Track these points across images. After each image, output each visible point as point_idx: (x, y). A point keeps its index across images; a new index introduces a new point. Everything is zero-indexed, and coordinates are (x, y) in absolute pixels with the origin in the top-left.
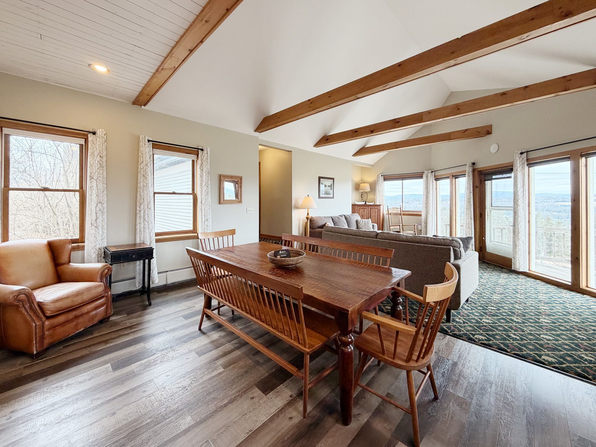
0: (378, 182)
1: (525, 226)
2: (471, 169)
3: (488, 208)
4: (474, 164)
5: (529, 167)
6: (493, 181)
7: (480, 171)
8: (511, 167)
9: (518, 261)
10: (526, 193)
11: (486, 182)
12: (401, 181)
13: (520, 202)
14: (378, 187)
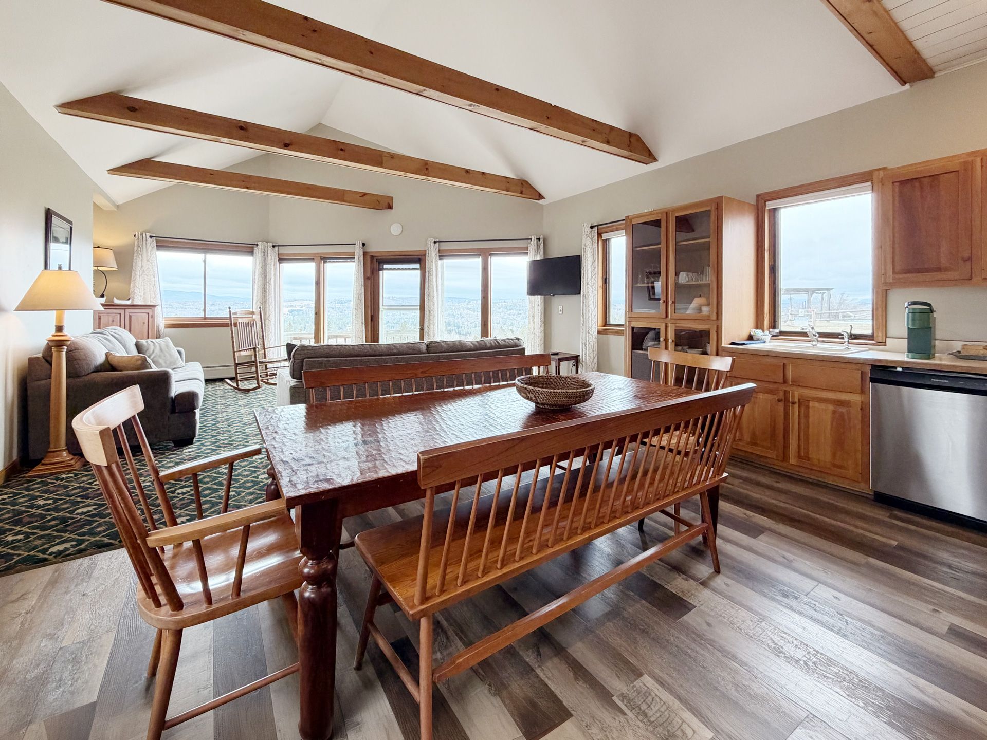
0: (141, 251)
2: (361, 253)
4: (365, 245)
7: (372, 256)
8: (418, 257)
11: (380, 272)
14: (139, 263)
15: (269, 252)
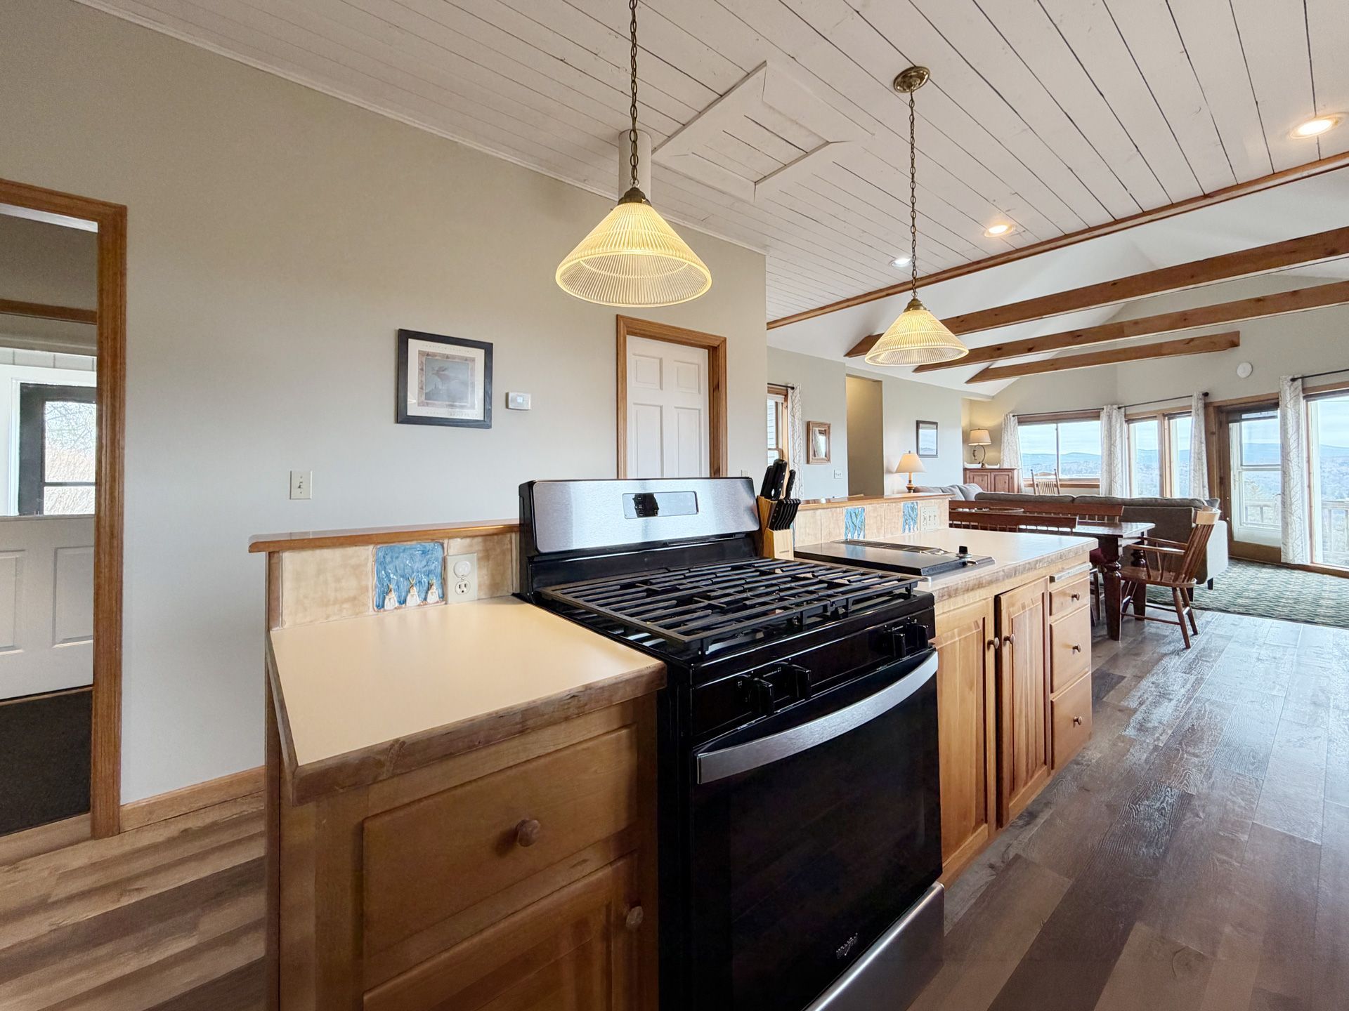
0: (1007, 428)
1: (1303, 492)
2: (1201, 405)
3: (1235, 468)
4: (1206, 394)
5: (1307, 401)
6: (1243, 423)
7: (1219, 407)
8: (1276, 401)
9: (1291, 548)
10: (1302, 442)
11: (1230, 425)
12: (1054, 426)
13: (1293, 455)
14: (1006, 438)
15: (1114, 414)
